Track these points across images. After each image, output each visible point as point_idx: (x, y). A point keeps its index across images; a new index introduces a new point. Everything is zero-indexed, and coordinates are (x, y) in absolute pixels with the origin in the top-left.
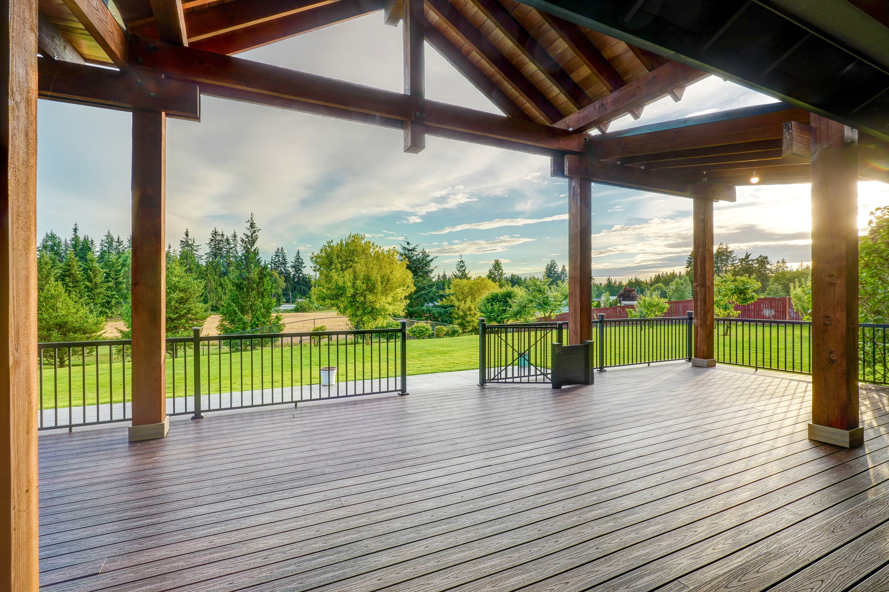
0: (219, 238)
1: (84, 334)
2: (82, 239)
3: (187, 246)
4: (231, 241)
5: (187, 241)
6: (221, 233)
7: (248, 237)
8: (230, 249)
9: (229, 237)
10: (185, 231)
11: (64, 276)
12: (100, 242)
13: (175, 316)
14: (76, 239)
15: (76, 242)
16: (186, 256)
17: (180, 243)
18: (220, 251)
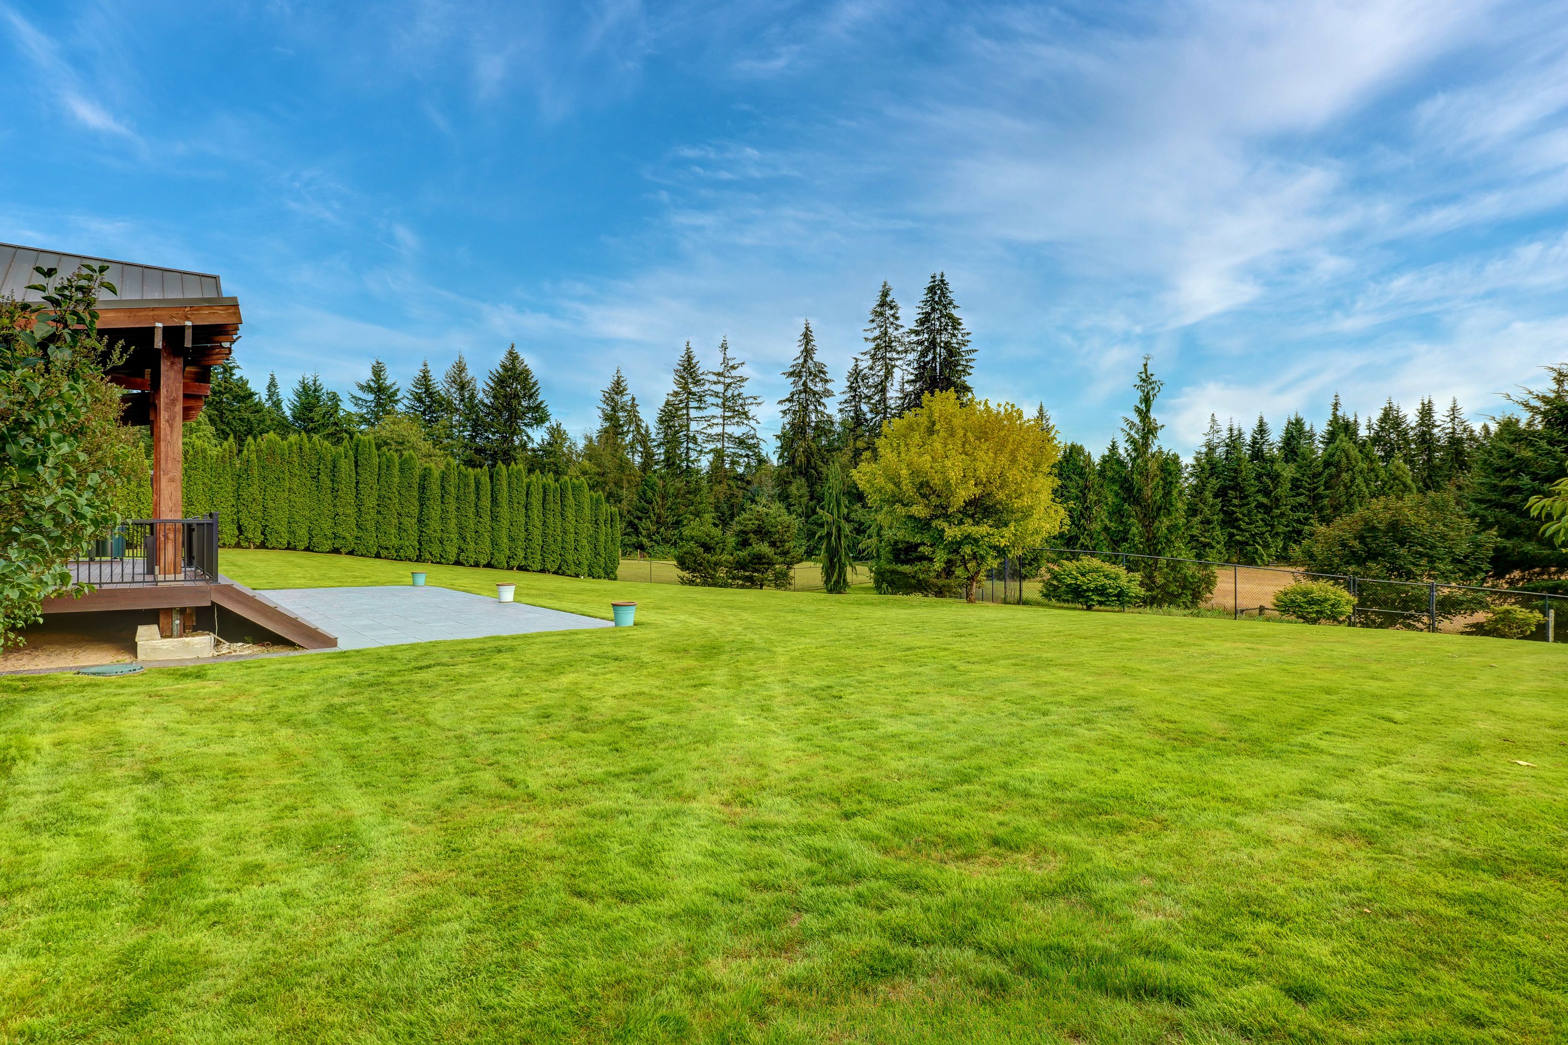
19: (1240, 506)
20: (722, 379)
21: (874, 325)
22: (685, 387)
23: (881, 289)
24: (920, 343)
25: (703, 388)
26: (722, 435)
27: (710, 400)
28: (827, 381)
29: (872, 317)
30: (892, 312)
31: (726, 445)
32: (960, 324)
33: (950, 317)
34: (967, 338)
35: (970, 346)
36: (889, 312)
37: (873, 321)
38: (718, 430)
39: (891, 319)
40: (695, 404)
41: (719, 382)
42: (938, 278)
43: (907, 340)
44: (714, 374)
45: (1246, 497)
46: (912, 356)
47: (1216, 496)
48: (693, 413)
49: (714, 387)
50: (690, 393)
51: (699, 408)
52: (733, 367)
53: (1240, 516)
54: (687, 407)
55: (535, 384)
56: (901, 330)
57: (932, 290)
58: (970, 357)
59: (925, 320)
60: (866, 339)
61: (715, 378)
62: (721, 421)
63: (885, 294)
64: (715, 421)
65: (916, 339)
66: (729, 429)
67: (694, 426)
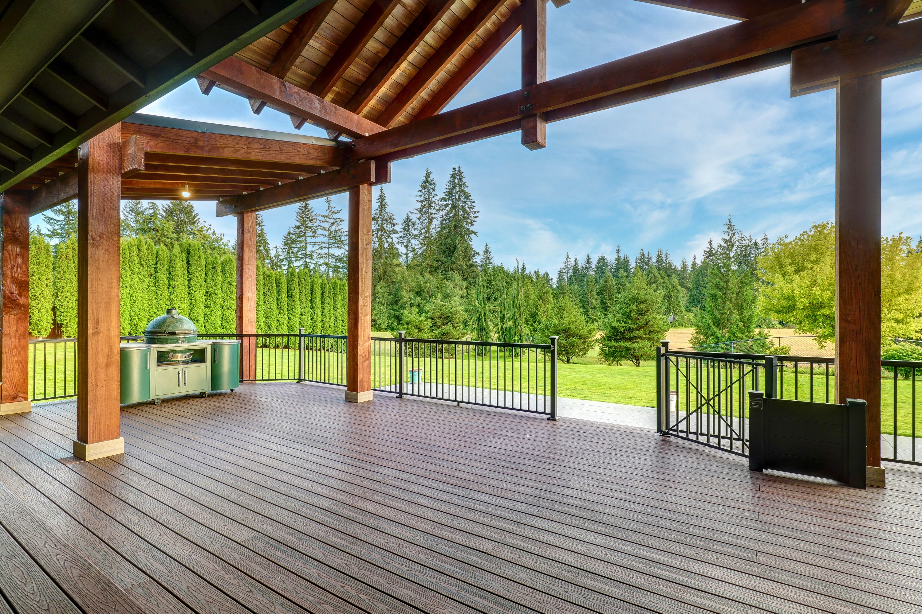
0: (746, 243)
1: (580, 339)
2: (622, 258)
3: (711, 256)
4: (761, 245)
5: (711, 251)
6: (748, 238)
7: (727, 241)
8: (759, 254)
9: (757, 241)
10: (709, 241)
11: (603, 290)
12: (635, 260)
13: (634, 327)
14: (618, 259)
15: (618, 261)
16: (706, 266)
17: (703, 253)
18: (748, 257)
19: (608, 300)
20: (327, 219)
21: (421, 193)
22: (303, 223)
23: (425, 172)
24: (447, 206)
25: (315, 225)
26: (328, 254)
27: (319, 232)
28: (394, 224)
29: (420, 189)
30: (432, 186)
31: (330, 260)
32: (470, 196)
33: (465, 192)
34: (473, 204)
35: (476, 209)
36: (430, 187)
37: (420, 191)
38: (325, 251)
39: (431, 191)
40: (311, 234)
41: (326, 221)
42: (457, 169)
43: (440, 203)
44: (323, 216)
45: (611, 295)
46: (442, 213)
47: (598, 295)
48: (309, 240)
49: (323, 224)
50: (306, 227)
51: (314, 236)
52: (334, 213)
53: (609, 305)
54: (304, 235)
55: (197, 215)
56: (436, 197)
57: (453, 176)
58: (476, 215)
59: (449, 193)
60: (418, 201)
61: (323, 219)
62: (327, 245)
63: (428, 175)
64: (324, 245)
65: (445, 203)
66: (332, 251)
67: (309, 248)
